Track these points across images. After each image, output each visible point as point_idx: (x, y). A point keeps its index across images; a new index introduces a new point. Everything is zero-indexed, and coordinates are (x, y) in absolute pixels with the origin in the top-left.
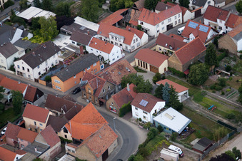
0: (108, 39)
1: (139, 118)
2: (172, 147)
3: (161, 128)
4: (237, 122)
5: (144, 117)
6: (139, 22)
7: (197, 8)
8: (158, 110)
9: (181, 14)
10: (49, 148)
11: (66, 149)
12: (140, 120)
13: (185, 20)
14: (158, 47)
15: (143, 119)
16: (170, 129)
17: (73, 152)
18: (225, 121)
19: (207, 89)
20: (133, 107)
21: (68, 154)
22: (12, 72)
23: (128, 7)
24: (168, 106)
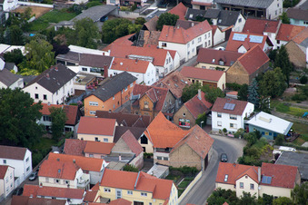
1: (222, 128)
2: (282, 148)
3: (259, 133)
5: (232, 125)
6: (160, 44)
7: (224, 28)
8: (248, 115)
9: (211, 32)
10: (135, 156)
11: (155, 157)
12: (225, 130)
13: (215, 43)
14: (201, 65)
15: (229, 129)
16: (271, 133)
17: (166, 159)
19: (288, 100)
20: (214, 115)
21: (157, 164)
23: (133, 33)
24: (258, 109)
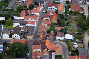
0: (28, 20)
1: (59, 39)
2: (74, 44)
3: (67, 40)
4: (81, 32)
5: (61, 39)
9: (41, 7)
11: (52, 54)
16: (70, 39)
17: (55, 54)
18: (78, 33)
19: (66, 26)
20: (57, 37)
22: (11, 39)
24: (65, 34)
